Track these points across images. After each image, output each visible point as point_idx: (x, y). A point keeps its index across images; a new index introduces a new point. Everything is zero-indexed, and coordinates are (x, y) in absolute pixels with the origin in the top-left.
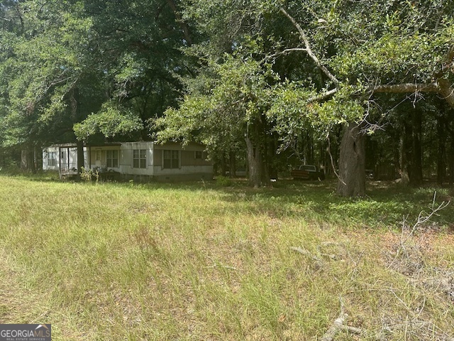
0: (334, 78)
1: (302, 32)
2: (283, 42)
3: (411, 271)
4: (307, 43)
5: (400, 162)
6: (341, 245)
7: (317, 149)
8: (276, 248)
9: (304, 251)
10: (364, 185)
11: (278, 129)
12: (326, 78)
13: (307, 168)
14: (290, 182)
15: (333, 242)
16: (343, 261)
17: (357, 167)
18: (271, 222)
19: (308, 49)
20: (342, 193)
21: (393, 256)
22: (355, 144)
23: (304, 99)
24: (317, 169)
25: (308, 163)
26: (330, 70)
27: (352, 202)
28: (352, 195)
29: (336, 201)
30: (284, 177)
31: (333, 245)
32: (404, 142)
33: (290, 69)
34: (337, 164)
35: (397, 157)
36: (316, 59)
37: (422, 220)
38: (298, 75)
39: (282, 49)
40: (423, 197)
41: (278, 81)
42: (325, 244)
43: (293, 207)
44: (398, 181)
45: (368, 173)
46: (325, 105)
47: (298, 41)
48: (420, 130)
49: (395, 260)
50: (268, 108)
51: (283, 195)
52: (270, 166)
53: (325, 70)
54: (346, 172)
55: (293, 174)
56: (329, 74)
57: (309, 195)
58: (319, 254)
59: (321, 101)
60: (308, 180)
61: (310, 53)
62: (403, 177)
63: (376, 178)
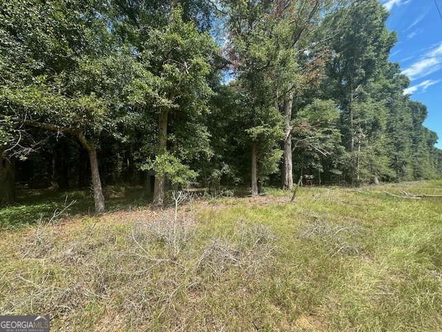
5: (52, 176)
17: (5, 181)
22: (3, 161)
32: (55, 162)
35: (50, 172)
37: (58, 214)
44: (50, 188)
45: (24, 184)
62: (54, 186)
63: (31, 187)
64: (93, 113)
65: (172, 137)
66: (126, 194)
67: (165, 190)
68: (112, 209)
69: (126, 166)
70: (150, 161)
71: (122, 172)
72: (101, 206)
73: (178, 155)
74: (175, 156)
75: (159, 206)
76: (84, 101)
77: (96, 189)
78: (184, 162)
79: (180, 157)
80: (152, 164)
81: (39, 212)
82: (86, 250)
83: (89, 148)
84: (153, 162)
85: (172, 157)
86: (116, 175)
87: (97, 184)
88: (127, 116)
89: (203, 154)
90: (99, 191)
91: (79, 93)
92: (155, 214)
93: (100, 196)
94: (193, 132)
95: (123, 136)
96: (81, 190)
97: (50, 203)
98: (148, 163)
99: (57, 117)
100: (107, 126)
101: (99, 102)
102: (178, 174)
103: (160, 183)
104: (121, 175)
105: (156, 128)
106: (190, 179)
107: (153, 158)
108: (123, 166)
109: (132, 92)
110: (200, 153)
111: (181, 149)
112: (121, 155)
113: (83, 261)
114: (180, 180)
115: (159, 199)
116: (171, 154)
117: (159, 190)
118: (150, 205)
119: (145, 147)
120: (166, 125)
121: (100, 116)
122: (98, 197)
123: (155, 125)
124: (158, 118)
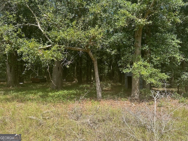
0: (50, 40)
1: (36, 18)
2: (26, 19)
3: (78, 118)
4: (38, 23)
5: (75, 75)
6: (52, 112)
7: (43, 69)
8: (20, 118)
9: (34, 118)
10: (62, 84)
11: (24, 59)
12: (47, 40)
13: (38, 77)
14: (30, 84)
15: (48, 111)
16: (52, 119)
17: (59, 77)
18: (18, 105)
19: (39, 26)
20: (53, 88)
21: (72, 113)
22: (59, 68)
23: (37, 47)
24: (43, 78)
25: (39, 75)
26: (49, 36)
27: (57, 92)
28: (57, 89)
29: (51, 91)
30: (27, 81)
31: (48, 112)
32: (76, 68)
33: (31, 33)
34: (51, 76)
35: (74, 73)
36: (42, 31)
37: (82, 98)
38: (35, 36)
39: (26, 23)
40: (82, 88)
41: (24, 37)
42: (45, 112)
43: (31, 96)
44: (74, 82)
45: (64, 79)
46: (46, 51)
47: (34, 21)
48: (81, 64)
49: (72, 115)
50: (18, 48)
51: (26, 91)
52: (20, 77)
53: (46, 36)
54: (55, 79)
55: (32, 80)
56: (48, 39)
57: (39, 90)
58: (41, 118)
59: (45, 49)
60: (39, 82)
61: (40, 28)
62: (76, 81)
63: (67, 81)
64: (97, 38)
65: (146, 47)
66: (112, 88)
67: (140, 88)
68: (106, 98)
69: (110, 69)
70: (129, 66)
71: (108, 73)
72: (100, 94)
73: (150, 61)
74: (148, 62)
75: (136, 99)
76: (92, 32)
77: (97, 84)
78: (155, 67)
79: (152, 63)
80: (131, 69)
81: (72, 94)
82: (97, 122)
83: (94, 59)
84: (131, 67)
85: (146, 63)
86: (105, 75)
87: (97, 81)
88: (114, 37)
89: (172, 59)
90: (99, 85)
91: (90, 27)
92: (134, 105)
93: (99, 88)
94: (163, 41)
95: (112, 51)
96: (88, 84)
97: (75, 90)
98: (128, 68)
99: (80, 43)
100: (104, 45)
101: (100, 30)
102: (151, 76)
103: (136, 83)
104: (107, 75)
105: (134, 42)
106: (161, 80)
107: (132, 64)
108: (108, 70)
109: (118, 19)
110: (170, 58)
111: (153, 56)
112: (107, 62)
113: (96, 128)
114: (153, 81)
115: (136, 94)
116: (145, 60)
117: (135, 88)
118: (129, 98)
119: (126, 57)
120: (141, 38)
121: (100, 39)
122: (98, 89)
123: (132, 39)
124: (134, 34)
